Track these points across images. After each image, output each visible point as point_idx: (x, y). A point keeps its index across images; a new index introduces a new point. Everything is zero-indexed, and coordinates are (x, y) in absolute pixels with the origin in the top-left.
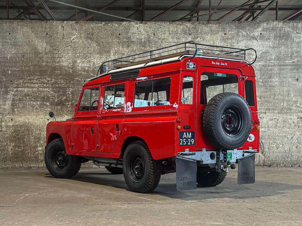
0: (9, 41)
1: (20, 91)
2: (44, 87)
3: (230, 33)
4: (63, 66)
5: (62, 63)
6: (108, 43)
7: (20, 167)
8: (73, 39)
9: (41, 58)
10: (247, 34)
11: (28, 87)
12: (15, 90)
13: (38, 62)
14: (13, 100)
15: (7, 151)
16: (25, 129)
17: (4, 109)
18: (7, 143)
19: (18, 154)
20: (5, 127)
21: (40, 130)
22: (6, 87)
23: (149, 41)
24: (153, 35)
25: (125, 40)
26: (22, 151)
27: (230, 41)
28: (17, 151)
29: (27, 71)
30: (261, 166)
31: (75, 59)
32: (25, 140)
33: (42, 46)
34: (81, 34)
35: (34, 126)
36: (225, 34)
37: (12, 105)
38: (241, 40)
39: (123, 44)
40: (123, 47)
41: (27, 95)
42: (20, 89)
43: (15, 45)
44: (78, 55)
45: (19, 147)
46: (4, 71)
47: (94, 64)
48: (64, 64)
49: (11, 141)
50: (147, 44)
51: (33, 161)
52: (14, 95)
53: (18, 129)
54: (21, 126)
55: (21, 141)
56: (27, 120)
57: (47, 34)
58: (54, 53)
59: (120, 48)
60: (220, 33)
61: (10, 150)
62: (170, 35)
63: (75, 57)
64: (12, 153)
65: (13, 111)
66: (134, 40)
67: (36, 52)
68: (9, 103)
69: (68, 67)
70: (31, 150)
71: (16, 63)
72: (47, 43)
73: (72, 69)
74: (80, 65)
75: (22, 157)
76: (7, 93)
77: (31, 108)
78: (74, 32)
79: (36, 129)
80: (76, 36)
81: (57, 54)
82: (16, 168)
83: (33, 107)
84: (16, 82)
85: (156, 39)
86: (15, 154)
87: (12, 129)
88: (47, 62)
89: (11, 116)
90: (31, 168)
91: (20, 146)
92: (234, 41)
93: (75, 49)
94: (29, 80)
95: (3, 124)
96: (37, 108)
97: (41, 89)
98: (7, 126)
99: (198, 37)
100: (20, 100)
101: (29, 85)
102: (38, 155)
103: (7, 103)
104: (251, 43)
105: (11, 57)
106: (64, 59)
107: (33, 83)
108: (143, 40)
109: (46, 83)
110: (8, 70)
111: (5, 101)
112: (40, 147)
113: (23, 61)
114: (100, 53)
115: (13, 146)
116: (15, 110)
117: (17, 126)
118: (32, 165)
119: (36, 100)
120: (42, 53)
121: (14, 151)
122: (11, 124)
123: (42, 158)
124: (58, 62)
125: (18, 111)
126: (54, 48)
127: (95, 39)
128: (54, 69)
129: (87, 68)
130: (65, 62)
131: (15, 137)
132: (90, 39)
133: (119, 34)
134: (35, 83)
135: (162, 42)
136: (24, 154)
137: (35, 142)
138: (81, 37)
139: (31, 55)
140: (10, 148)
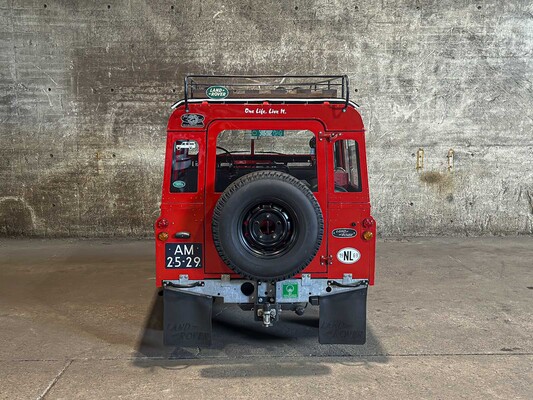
0: (107, 20)
1: (128, 107)
2: (167, 101)
3: (487, 6)
4: (200, 64)
5: (197, 59)
6: (276, 24)
7: (129, 234)
8: (217, 17)
9: (163, 50)
10: (517, 8)
11: (140, 100)
12: (119, 104)
13: (158, 57)
14: (116, 122)
15: (107, 207)
16: (136, 171)
17: (101, 137)
18: (107, 195)
19: (124, 213)
20: (102, 168)
22: (105, 101)
23: (346, 19)
24: (354, 9)
25: (306, 18)
26: (131, 209)
27: (487, 20)
28: (122, 207)
29: (139, 73)
30: (529, 234)
31: (220, 52)
32: (137, 189)
33: (163, 28)
34: (230, 7)
35: (150, 167)
36: (479, 8)
37: (115, 131)
38: (507, 19)
39: (302, 25)
40: (301, 31)
41: (138, 114)
42: (126, 104)
43: (119, 26)
44: (226, 44)
46: (99, 73)
47: (252, 60)
48: (201, 61)
49: (112, 192)
50: (344, 26)
51: (150, 224)
52: (118, 114)
53: (125, 171)
54: (129, 167)
55: (130, 192)
56: (139, 157)
57: (172, 7)
58: (184, 42)
59: (298, 33)
60: (470, 6)
61: (111, 206)
62: (383, 8)
63: (220, 49)
64: (115, 212)
65: (116, 141)
66: (322, 18)
67: (155, 40)
68: (109, 127)
69: (209, 66)
70: (146, 206)
71: (119, 58)
72: (173, 23)
73: (215, 68)
74: (228, 63)
75: (131, 218)
76: (105, 110)
77: (146, 136)
78: (219, 4)
80: (222, 12)
81: (189, 42)
82: (121, 236)
83: (149, 134)
84: (120, 92)
85: (359, 17)
86: (120, 213)
87: (114, 172)
88: (173, 57)
89: (113, 150)
90: (146, 236)
91: (127, 200)
92: (494, 20)
93: (219, 35)
94: (142, 88)
95: (100, 162)
96: (155, 136)
97: (162, 104)
98: (106, 167)
99: (432, 13)
100: (127, 122)
101: (142, 96)
102: (158, 214)
103: (106, 127)
104: (523, 24)
105: (111, 49)
106: (201, 52)
107: (148, 93)
108: (337, 19)
109: (171, 94)
110: (107, 71)
111: (102, 125)
113: (133, 56)
114: (263, 41)
115: (117, 200)
116: (120, 138)
117: (123, 165)
118: (148, 232)
119: (153, 123)
120: (164, 41)
121: (119, 207)
122: (112, 163)
124: (192, 57)
125: (125, 141)
126: (185, 31)
127: (255, 17)
128: (184, 68)
129: (239, 68)
130: (203, 56)
131: (120, 185)
132: (246, 16)
133: (296, 8)
134: (153, 94)
135: (369, 22)
136: (134, 214)
137: (154, 193)
138: (231, 13)
139: (145, 45)
140: (111, 203)
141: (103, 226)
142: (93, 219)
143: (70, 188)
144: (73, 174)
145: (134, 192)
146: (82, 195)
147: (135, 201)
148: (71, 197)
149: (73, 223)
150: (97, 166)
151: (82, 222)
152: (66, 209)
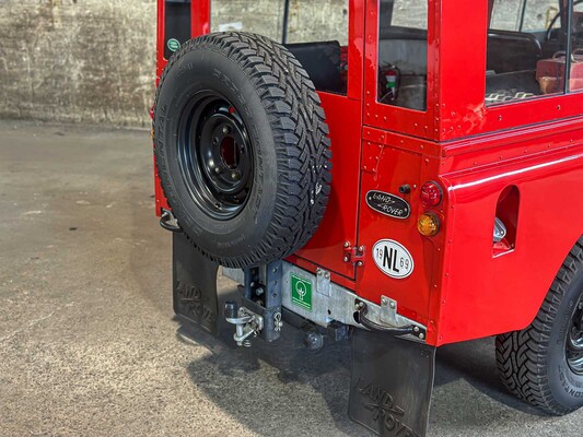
7: (102, 121)
15: (69, 79)
16: (107, 27)
18: (67, 61)
19: (93, 89)
20: (59, 20)
21: (144, 32)
26: (103, 83)
28: (91, 80)
32: (110, 54)
35: (127, 21)
45: (96, 72)
49: (77, 56)
51: (129, 108)
53: (91, 25)
54: (97, 19)
55: (100, 58)
56: (111, 4)
61: (75, 77)
64: (81, 86)
70: (124, 81)
75: (104, 97)
79: (133, 30)
82: (91, 122)
86: (87, 88)
87: (76, 26)
90: (126, 124)
91: (97, 70)
95: (56, 10)
98: (64, 18)
102: (140, 93)
112: (145, 74)
115: (84, 69)
117: (88, 17)
118: (128, 119)
121: (85, 80)
122: (73, 12)
123: (149, 101)
131: (85, 47)
136: (108, 91)
137: (134, 62)
140: (75, 73)
141: (65, 105)
142: (51, 95)
143: (16, 47)
144: (19, 27)
145: (106, 59)
146: (33, 59)
147: (108, 72)
148: (18, 60)
149: (25, 100)
150: (51, 16)
151: (35, 98)
152: (12, 78)
